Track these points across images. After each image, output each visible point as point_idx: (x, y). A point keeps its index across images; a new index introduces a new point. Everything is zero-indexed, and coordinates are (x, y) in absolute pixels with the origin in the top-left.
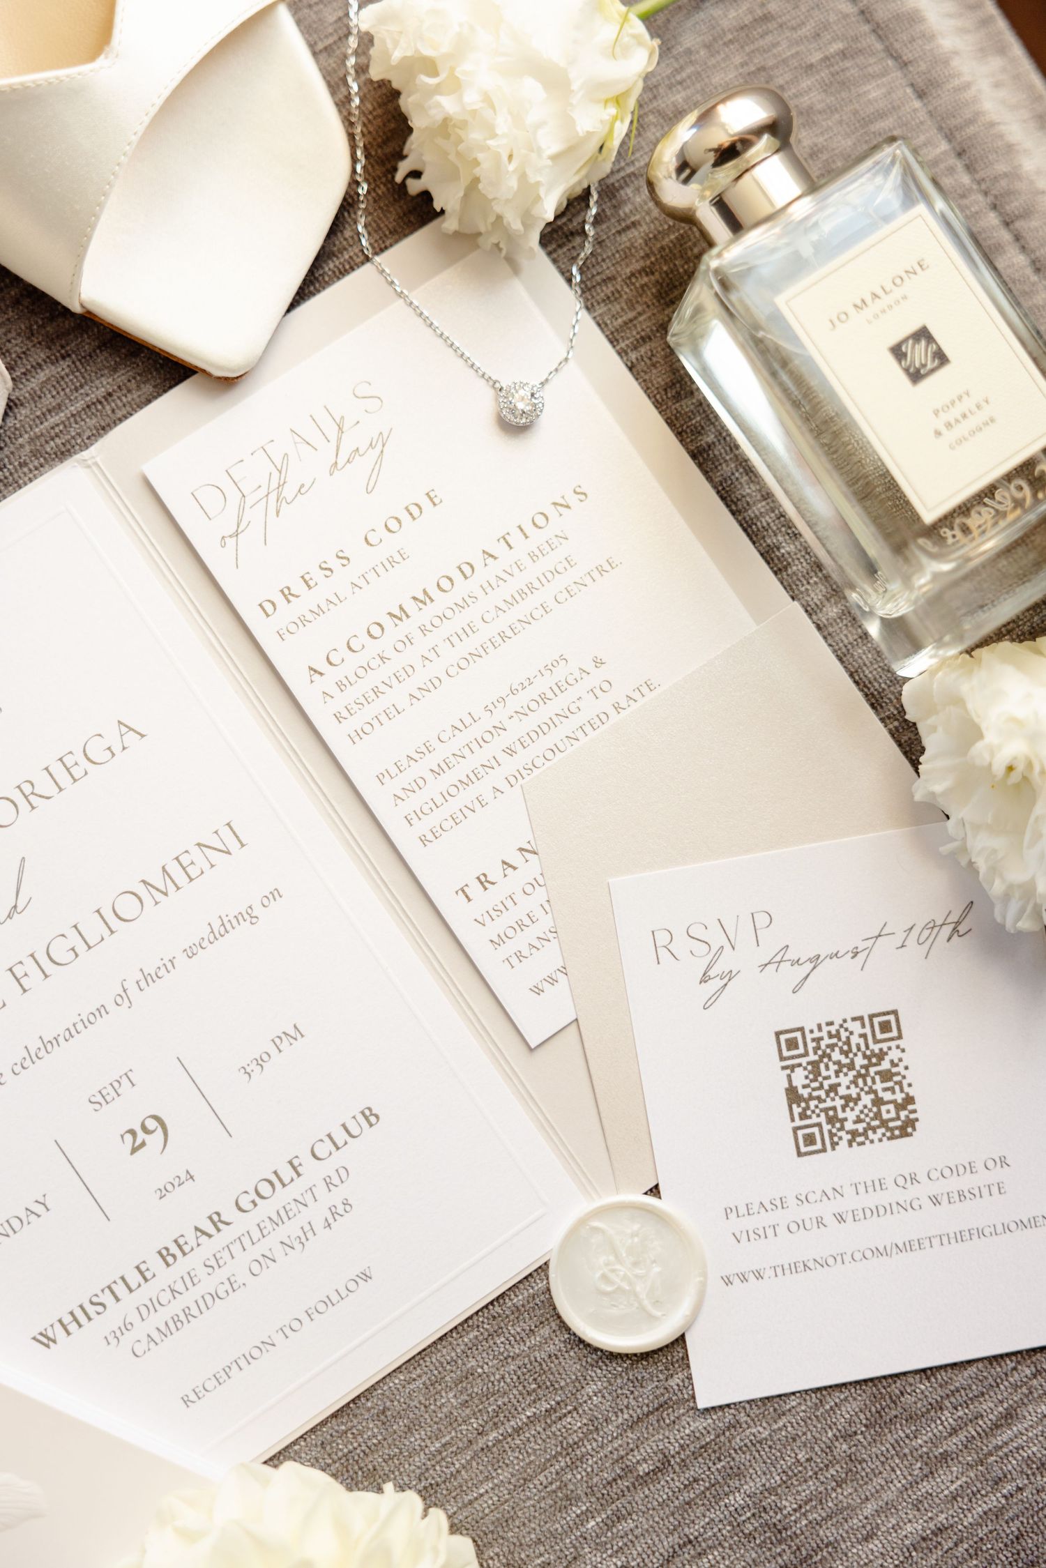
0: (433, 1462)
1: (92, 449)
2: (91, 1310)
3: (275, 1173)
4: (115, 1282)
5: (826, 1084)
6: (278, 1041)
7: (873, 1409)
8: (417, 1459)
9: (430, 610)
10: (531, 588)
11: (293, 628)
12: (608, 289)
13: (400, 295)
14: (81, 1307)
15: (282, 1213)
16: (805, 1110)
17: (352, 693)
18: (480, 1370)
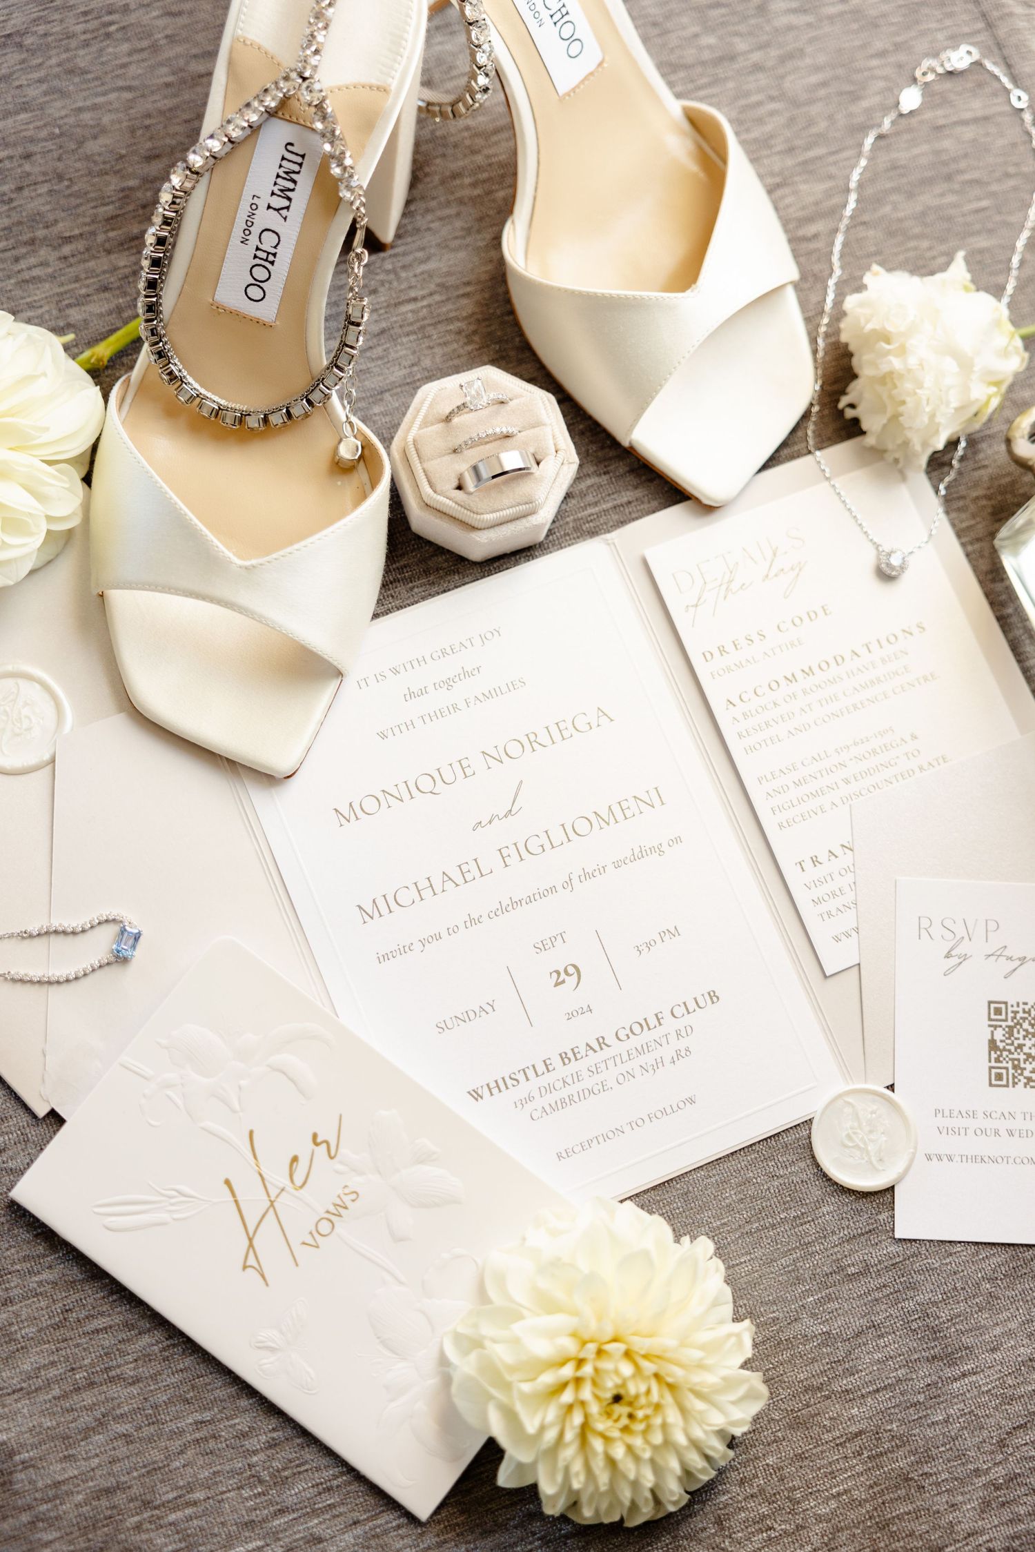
0: (713, 1234)
1: (613, 533)
2: (509, 1082)
3: (645, 1019)
4: (528, 1068)
5: (1016, 1043)
6: (662, 934)
7: (1011, 1265)
8: (703, 1229)
9: (811, 680)
10: (879, 680)
11: (721, 672)
12: (961, 503)
13: (827, 479)
14: (503, 1078)
15: (645, 1047)
16: (999, 1056)
17: (752, 722)
18: (754, 1180)
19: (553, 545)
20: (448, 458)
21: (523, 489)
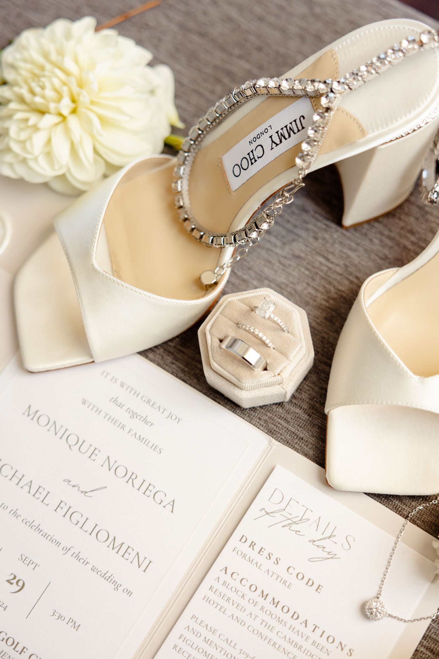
1: (277, 442)
3: (18, 643)
6: (71, 621)
9: (272, 608)
10: (300, 648)
11: (240, 553)
13: (398, 538)
17: (223, 590)
19: (249, 416)
20: (231, 323)
21: (243, 372)
